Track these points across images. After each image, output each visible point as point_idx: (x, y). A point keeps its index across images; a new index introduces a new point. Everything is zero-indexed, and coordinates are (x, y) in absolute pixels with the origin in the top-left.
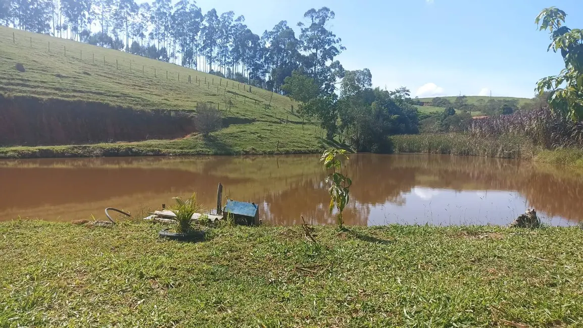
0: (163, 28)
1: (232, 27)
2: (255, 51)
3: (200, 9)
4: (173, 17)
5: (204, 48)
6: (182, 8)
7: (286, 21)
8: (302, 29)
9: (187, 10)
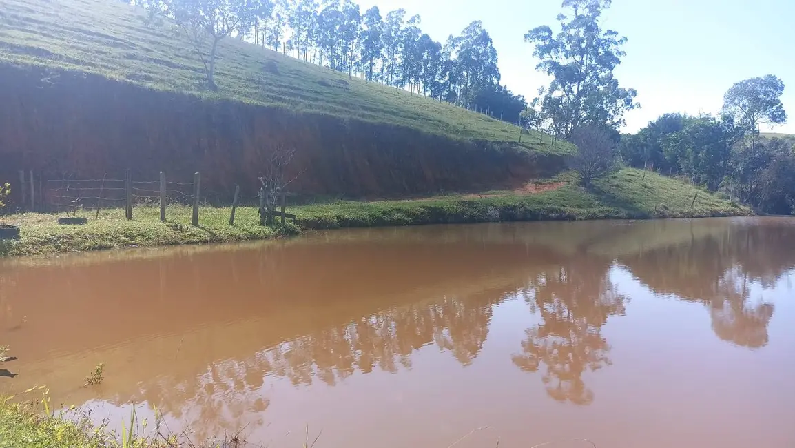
0: (305, 33)
1: (402, 31)
2: (435, 66)
3: (358, 6)
4: (320, 19)
5: (364, 61)
6: (332, 6)
7: (480, 22)
8: (563, 25)
9: (340, 9)
